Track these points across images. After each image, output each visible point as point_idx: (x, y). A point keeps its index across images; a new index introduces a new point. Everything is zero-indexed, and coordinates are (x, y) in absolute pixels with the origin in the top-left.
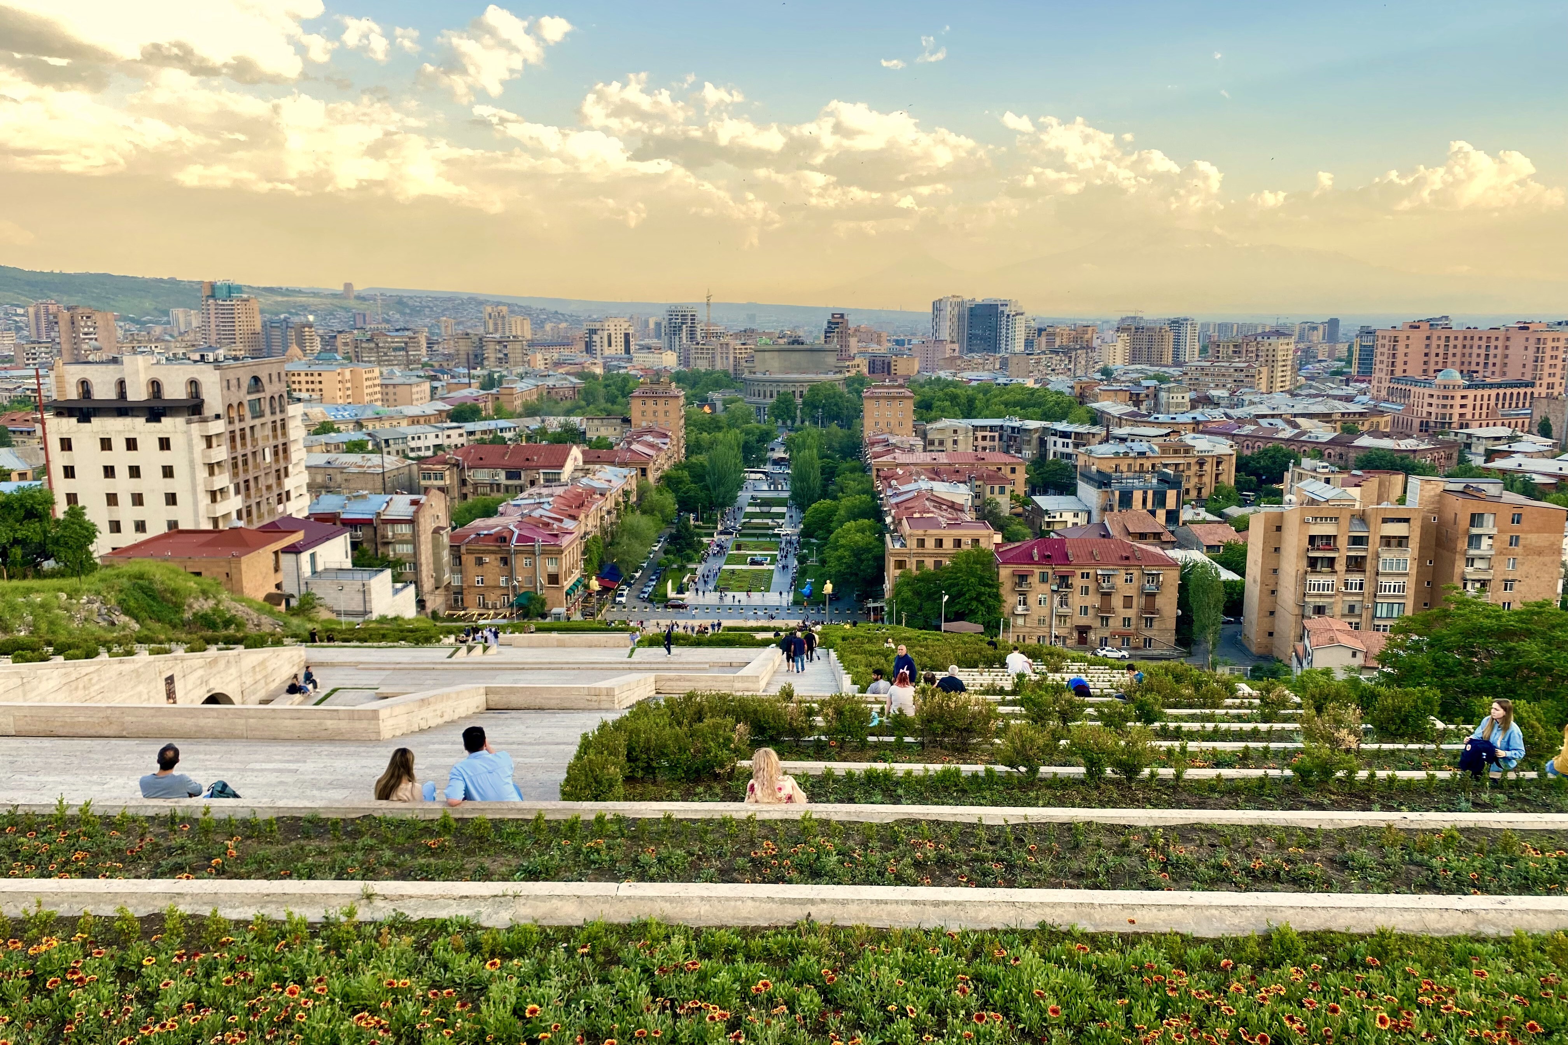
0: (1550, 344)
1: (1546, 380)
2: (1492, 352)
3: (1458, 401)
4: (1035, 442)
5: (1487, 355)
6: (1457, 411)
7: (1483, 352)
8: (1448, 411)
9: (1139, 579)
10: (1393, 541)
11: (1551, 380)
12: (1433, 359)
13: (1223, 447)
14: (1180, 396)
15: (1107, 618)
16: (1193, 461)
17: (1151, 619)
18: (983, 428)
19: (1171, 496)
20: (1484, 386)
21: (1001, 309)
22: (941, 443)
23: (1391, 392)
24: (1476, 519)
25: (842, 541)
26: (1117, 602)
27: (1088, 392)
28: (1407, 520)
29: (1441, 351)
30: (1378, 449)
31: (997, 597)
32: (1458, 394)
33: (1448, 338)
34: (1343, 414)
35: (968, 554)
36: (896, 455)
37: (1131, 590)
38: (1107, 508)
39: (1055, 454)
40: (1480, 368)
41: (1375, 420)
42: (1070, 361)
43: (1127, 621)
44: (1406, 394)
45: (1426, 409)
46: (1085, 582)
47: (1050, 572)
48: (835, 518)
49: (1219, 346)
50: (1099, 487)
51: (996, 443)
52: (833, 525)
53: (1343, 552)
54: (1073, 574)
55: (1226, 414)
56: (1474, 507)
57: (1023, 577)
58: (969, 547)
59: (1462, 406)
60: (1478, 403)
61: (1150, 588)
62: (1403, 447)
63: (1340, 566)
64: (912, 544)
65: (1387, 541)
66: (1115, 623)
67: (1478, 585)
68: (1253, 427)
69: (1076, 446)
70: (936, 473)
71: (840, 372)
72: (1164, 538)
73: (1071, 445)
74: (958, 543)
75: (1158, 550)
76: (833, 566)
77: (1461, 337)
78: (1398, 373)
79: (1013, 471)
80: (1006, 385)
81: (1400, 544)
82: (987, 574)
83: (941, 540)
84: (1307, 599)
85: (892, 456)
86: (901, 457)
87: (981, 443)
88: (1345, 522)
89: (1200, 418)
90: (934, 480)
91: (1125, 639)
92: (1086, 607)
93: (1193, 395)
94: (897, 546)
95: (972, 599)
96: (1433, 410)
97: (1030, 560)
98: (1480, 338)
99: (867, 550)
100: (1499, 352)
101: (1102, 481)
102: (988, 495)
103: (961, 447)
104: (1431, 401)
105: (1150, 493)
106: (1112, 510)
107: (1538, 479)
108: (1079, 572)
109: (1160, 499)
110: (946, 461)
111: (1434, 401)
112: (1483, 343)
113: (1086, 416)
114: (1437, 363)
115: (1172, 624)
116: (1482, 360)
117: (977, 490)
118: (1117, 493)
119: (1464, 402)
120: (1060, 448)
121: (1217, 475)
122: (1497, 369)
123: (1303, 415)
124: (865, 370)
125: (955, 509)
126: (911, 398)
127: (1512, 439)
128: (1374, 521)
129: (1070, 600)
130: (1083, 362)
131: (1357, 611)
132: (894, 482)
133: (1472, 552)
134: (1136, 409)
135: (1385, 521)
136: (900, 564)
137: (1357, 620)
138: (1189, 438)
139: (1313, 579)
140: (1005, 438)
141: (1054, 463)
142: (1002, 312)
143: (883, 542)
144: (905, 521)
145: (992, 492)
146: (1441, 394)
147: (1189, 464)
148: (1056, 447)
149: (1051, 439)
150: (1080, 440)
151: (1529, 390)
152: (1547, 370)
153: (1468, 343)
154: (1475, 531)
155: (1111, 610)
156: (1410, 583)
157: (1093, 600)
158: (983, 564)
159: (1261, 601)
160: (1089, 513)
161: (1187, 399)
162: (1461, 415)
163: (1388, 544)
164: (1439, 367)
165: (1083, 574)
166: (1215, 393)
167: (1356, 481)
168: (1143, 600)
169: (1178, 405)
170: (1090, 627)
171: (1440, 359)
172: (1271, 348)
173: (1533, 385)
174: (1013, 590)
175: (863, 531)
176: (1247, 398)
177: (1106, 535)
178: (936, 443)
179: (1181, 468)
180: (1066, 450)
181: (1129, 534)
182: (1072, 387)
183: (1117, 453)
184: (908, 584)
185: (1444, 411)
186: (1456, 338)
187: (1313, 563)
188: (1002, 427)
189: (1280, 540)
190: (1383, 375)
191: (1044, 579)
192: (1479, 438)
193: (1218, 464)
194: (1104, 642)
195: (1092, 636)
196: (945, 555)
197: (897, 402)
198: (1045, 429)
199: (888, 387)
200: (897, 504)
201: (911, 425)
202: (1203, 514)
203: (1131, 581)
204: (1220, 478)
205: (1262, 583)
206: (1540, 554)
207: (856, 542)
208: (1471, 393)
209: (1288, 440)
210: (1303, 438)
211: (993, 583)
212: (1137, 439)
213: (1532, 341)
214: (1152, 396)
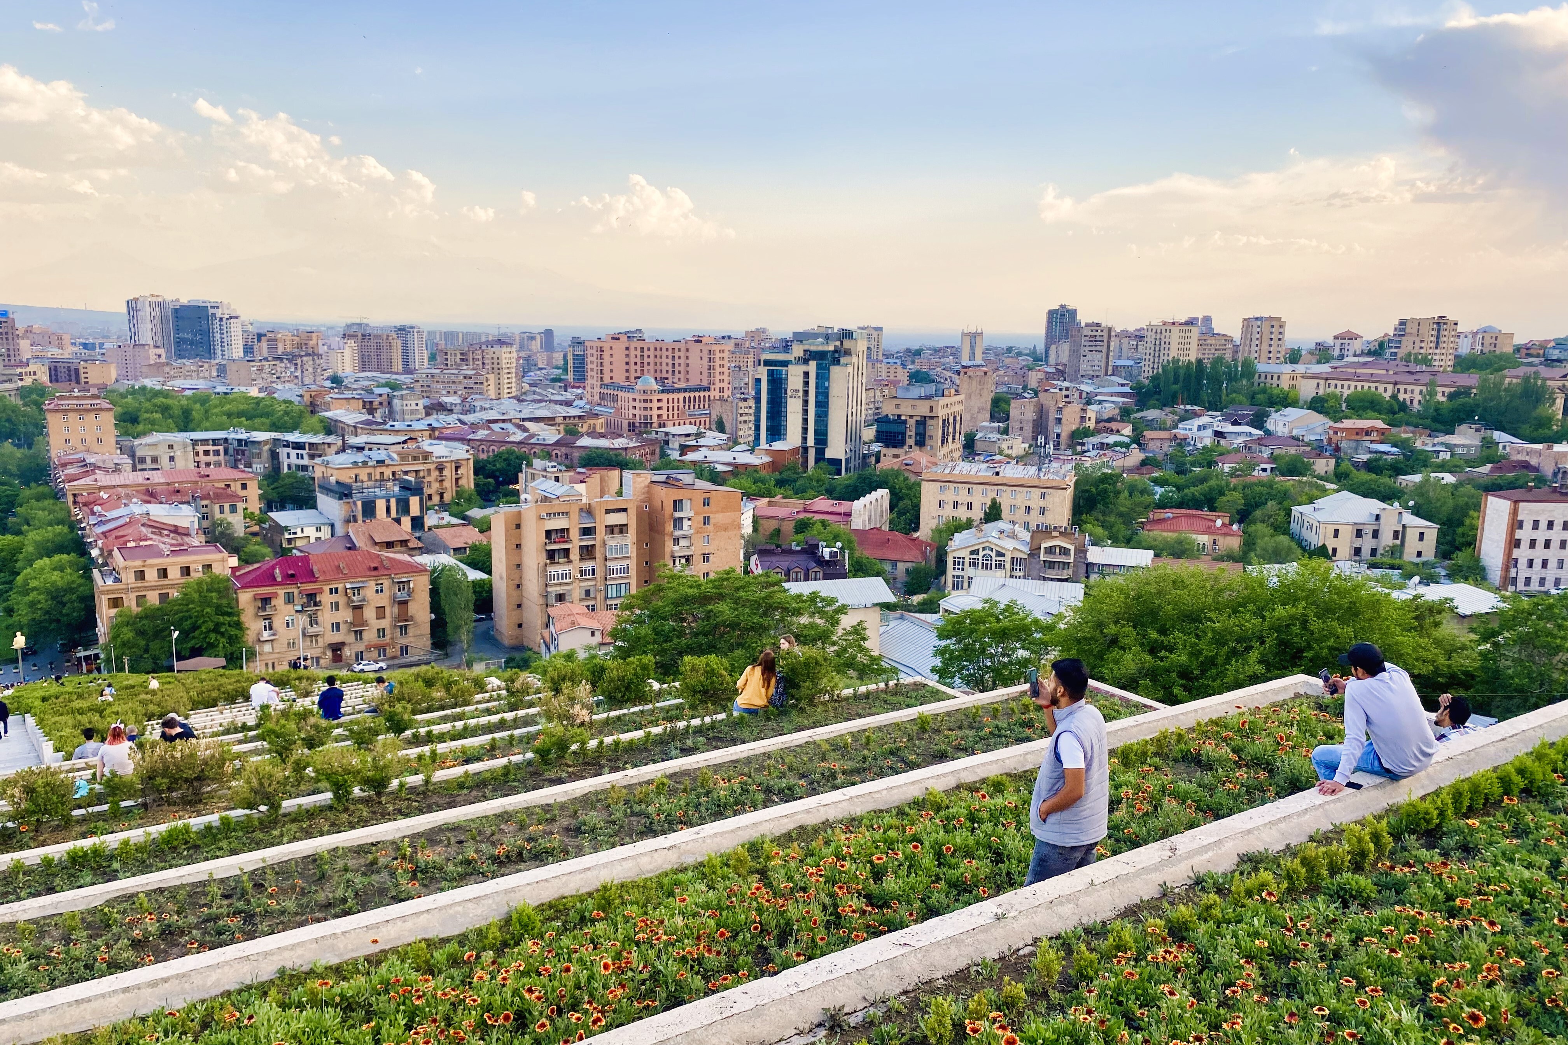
0: (718, 355)
1: (718, 385)
2: (677, 361)
3: (656, 404)
4: (265, 454)
5: (674, 364)
6: (655, 412)
7: (670, 361)
8: (648, 413)
9: (390, 588)
10: (616, 530)
11: (722, 385)
12: (632, 367)
13: (460, 452)
14: (413, 403)
15: (361, 632)
16: (432, 467)
17: (406, 627)
18: (205, 442)
19: (414, 502)
20: (674, 391)
21: (211, 311)
22: (155, 460)
23: (602, 396)
24: (677, 505)
25: (33, 583)
26: (369, 613)
27: (319, 401)
28: (625, 510)
29: (638, 360)
30: (597, 448)
31: (238, 625)
32: (655, 398)
33: (642, 348)
34: (565, 418)
35: (199, 583)
36: (98, 477)
37: (383, 600)
38: (351, 519)
39: (289, 467)
40: (669, 375)
41: (592, 422)
42: (296, 368)
43: (381, 632)
44: (615, 398)
45: (632, 411)
46: (334, 598)
47: (296, 591)
48: (21, 556)
49: (446, 354)
50: (340, 499)
51: (222, 457)
52: (19, 565)
53: (576, 542)
54: (321, 591)
55: (459, 420)
56: (676, 494)
57: (266, 601)
58: (200, 575)
59: (659, 408)
60: (671, 405)
61: (402, 595)
62: (617, 446)
63: (575, 555)
64: (129, 578)
65: (610, 529)
66: (370, 636)
67: (684, 561)
68: (486, 432)
69: (312, 457)
70: (150, 495)
71: (10, 381)
72: (411, 545)
73: (306, 457)
74: (186, 571)
75: (406, 557)
76: (23, 615)
77: (652, 349)
78: (607, 380)
79: (244, 487)
80: (226, 394)
81: (621, 532)
82: (224, 602)
83: (165, 570)
84: (549, 589)
85: (92, 477)
86: (103, 479)
87: (203, 459)
88: (575, 515)
89: (435, 424)
90: (149, 502)
91: (381, 649)
92: (338, 624)
93: (426, 402)
94: (110, 582)
95: (209, 631)
96: (637, 412)
97: (273, 582)
98: (667, 350)
99: (70, 590)
100: (682, 361)
101: (343, 492)
102: (218, 515)
103: (180, 463)
104: (635, 404)
105: (393, 502)
106: (356, 521)
107: (720, 468)
108: (327, 589)
109: (404, 506)
110: (162, 480)
111: (637, 404)
112: (670, 354)
113: (318, 426)
114: (636, 371)
115: (427, 629)
116: (670, 368)
117: (205, 510)
118: (359, 504)
119: (660, 405)
120: (294, 460)
121: (457, 480)
122: (682, 376)
123: (531, 420)
124: (45, 378)
125: (179, 534)
126: (110, 410)
127: (699, 435)
128: (599, 513)
129: (320, 619)
130: (311, 370)
131: (592, 595)
132: (97, 509)
133: (677, 533)
134: (370, 417)
135: (608, 511)
136: (116, 603)
137: (593, 603)
138: (426, 445)
139: (553, 570)
140: (231, 451)
141: (289, 476)
142: (214, 315)
143: (90, 579)
144: (116, 552)
145: (222, 512)
146: (642, 398)
147: (429, 470)
148: (289, 459)
149: (283, 452)
150: (315, 451)
151: (707, 394)
152: (718, 377)
153: (658, 353)
154: (678, 515)
155: (364, 623)
156: (632, 564)
157: (345, 615)
158: (218, 591)
159: (509, 596)
160: (332, 526)
161: (421, 407)
162: (659, 416)
163: (612, 532)
164: (638, 374)
165: (331, 590)
166: (447, 399)
167: (581, 477)
168: (396, 610)
169: (412, 412)
170: (343, 644)
171: (638, 367)
172: (495, 357)
173: (709, 389)
174: (257, 615)
175: (61, 568)
176: (478, 404)
177: (352, 548)
178: (149, 460)
179: (421, 474)
180: (301, 462)
181: (376, 544)
182: (301, 396)
183: (355, 463)
184: (128, 624)
185: (645, 413)
186: (649, 349)
187: (551, 555)
188: (226, 440)
189: (520, 537)
190: (594, 382)
191: (289, 599)
192: (674, 435)
193: (457, 468)
194: (359, 657)
195: (347, 652)
196: (172, 586)
197: (92, 415)
198: (276, 440)
199: (77, 398)
200: (103, 533)
201: (113, 440)
202: (448, 518)
203: (382, 591)
204: (460, 482)
205: (508, 578)
206: (726, 529)
207: (53, 584)
208: (664, 397)
209: (519, 443)
210: (532, 441)
211: (231, 611)
212: (375, 447)
213: (705, 352)
214: (386, 404)
